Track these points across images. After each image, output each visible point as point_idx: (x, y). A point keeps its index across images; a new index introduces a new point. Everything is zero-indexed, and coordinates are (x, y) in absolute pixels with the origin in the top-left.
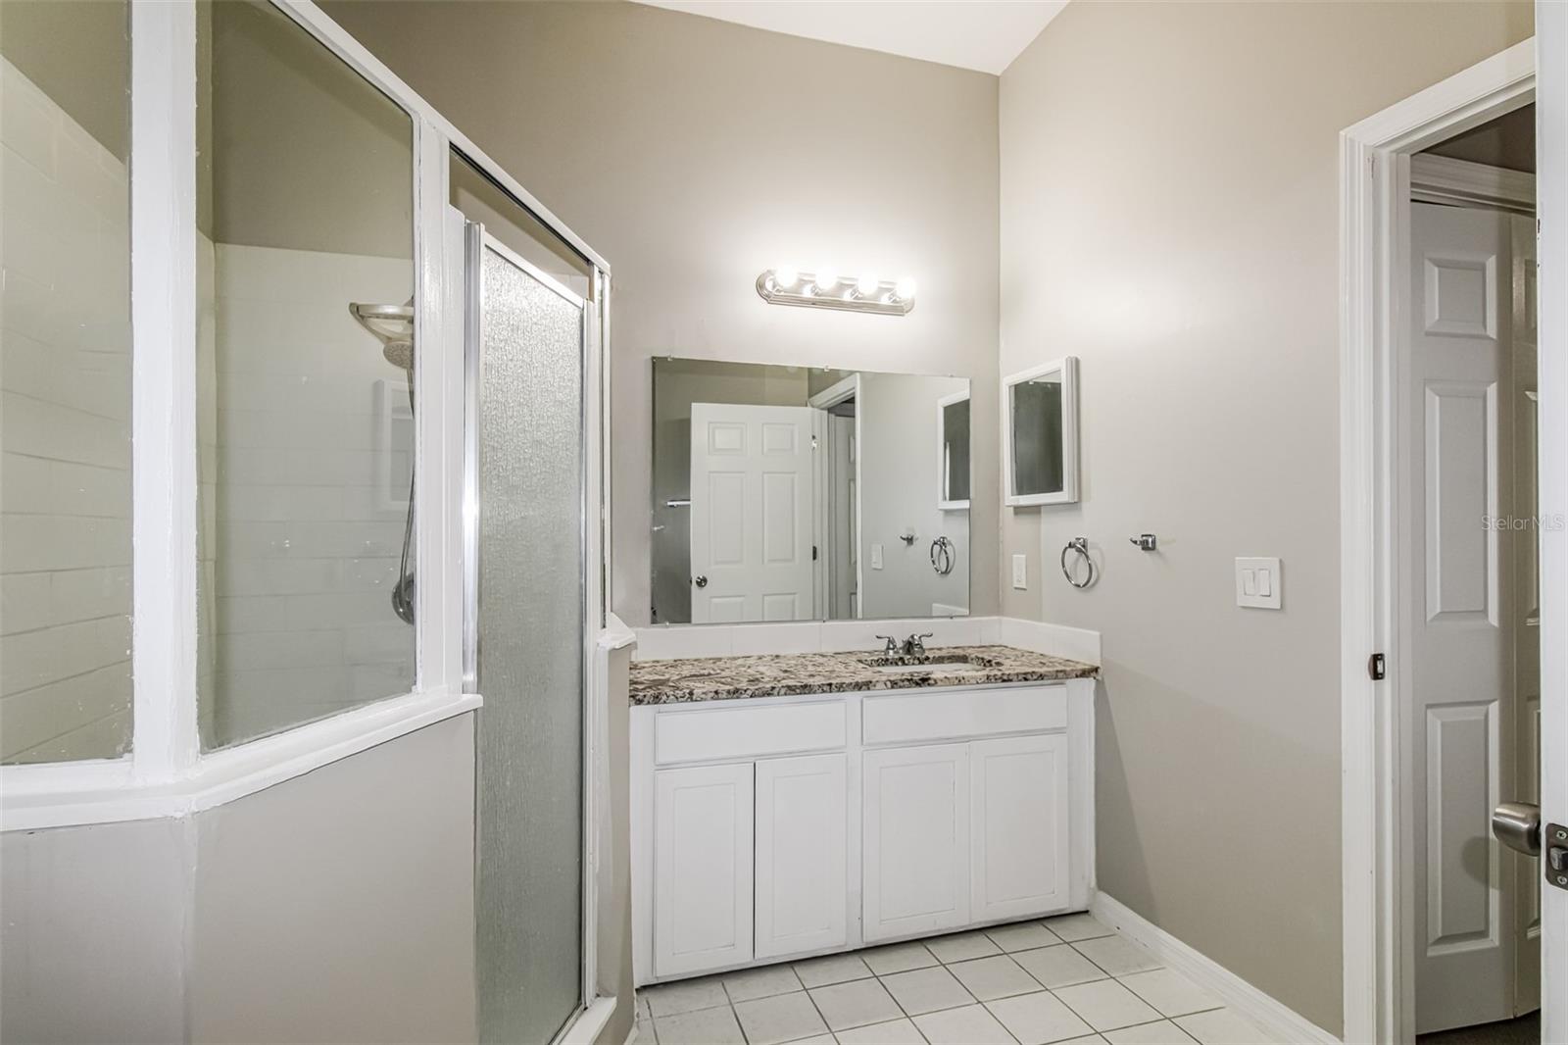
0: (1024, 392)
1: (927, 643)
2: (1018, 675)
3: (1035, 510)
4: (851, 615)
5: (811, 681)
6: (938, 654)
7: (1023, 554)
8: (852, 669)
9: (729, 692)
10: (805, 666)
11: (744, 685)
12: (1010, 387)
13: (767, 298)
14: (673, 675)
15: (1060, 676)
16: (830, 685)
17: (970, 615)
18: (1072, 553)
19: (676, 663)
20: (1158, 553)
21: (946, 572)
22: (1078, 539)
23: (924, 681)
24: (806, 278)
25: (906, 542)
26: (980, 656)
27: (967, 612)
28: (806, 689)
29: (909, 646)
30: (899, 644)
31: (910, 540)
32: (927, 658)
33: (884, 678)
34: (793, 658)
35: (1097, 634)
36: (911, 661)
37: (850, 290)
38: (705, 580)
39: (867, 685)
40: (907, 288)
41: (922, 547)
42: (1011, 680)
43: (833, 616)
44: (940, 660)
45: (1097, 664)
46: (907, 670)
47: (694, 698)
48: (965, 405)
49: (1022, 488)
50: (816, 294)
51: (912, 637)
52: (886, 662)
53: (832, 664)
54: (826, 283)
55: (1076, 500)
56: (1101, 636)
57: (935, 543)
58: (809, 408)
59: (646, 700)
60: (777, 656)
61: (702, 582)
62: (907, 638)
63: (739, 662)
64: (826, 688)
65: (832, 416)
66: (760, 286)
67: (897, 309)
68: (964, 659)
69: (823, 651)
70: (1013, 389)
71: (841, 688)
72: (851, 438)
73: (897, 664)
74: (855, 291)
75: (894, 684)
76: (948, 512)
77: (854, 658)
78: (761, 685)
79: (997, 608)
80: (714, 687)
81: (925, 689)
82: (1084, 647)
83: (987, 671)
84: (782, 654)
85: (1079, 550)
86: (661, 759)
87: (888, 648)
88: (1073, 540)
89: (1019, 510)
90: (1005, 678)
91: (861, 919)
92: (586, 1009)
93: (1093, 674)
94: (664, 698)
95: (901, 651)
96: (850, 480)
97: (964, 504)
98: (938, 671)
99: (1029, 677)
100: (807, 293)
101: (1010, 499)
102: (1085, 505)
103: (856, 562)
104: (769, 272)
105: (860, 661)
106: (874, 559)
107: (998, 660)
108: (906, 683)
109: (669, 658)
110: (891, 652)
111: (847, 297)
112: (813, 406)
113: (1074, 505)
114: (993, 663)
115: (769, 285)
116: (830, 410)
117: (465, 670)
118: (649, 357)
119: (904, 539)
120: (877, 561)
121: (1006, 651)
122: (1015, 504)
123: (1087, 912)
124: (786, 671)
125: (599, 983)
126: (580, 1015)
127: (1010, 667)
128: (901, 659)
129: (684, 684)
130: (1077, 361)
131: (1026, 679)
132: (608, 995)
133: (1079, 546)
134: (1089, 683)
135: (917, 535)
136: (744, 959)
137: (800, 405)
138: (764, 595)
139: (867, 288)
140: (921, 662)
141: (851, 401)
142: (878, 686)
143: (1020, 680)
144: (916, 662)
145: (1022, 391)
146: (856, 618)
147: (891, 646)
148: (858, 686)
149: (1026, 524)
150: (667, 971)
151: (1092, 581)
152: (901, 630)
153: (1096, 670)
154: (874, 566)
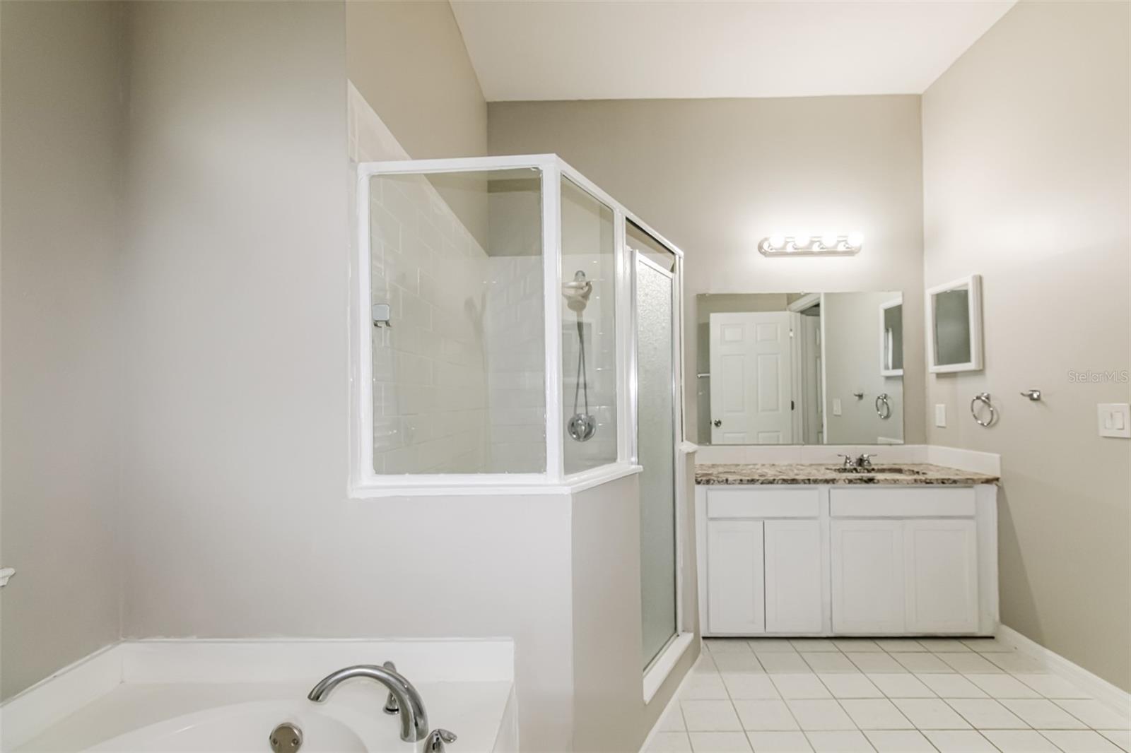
0: (942, 300)
1: (872, 461)
2: (937, 480)
3: (953, 375)
4: (819, 442)
5: (797, 477)
6: (880, 467)
7: (942, 403)
8: (822, 472)
9: (748, 480)
10: (792, 471)
11: (756, 477)
12: (932, 296)
13: (765, 254)
14: (714, 471)
15: (969, 482)
16: (809, 480)
17: (905, 444)
18: (978, 404)
19: (713, 466)
20: (1043, 403)
21: (887, 417)
22: (983, 394)
23: (871, 480)
24: (788, 240)
25: (857, 398)
26: (912, 469)
27: (902, 442)
28: (794, 481)
29: (861, 461)
30: (854, 460)
31: (860, 396)
32: (873, 470)
33: (844, 478)
34: (784, 466)
35: (997, 456)
36: (862, 471)
37: (818, 243)
38: (720, 422)
39: (833, 481)
40: (857, 238)
41: (869, 401)
42: (932, 483)
43: (806, 441)
44: (882, 471)
45: (998, 475)
46: (858, 475)
47: (729, 482)
48: (899, 309)
49: (940, 360)
50: (795, 249)
51: (862, 456)
52: (845, 470)
53: (809, 469)
54: (802, 243)
55: (981, 368)
56: (1001, 459)
57: (879, 398)
58: (788, 313)
59: (702, 482)
60: (773, 465)
61: (718, 424)
62: (859, 456)
63: (751, 467)
64: (807, 481)
65: (804, 316)
66: (760, 248)
67: (850, 253)
68: (900, 471)
69: (803, 463)
70: (935, 298)
71: (816, 481)
72: (817, 330)
73: (852, 472)
74: (821, 244)
75: (850, 481)
76: (888, 378)
77: (823, 468)
78: (766, 478)
79: (925, 441)
80: (739, 478)
81: (871, 485)
82: (989, 464)
83: (916, 477)
84: (776, 463)
85: (984, 401)
86: (711, 515)
87: (846, 462)
88: (979, 395)
89: (940, 376)
90: (928, 481)
91: (831, 619)
92: (678, 636)
93: (995, 482)
94: (712, 482)
95: (855, 464)
96: (817, 358)
97: (899, 372)
98: (879, 476)
99: (946, 481)
100: (789, 249)
101: (932, 368)
102: (988, 372)
103: (822, 412)
104: (766, 239)
105: (828, 469)
106: (835, 408)
107: (924, 471)
108: (859, 481)
109: (709, 463)
110: (848, 465)
111: (815, 248)
112: (790, 310)
113: (980, 372)
114: (921, 473)
115: (765, 246)
116: (802, 312)
117: (632, 455)
118: (695, 294)
119: (856, 395)
120: (837, 410)
121: (931, 467)
122: (938, 371)
123: (992, 638)
124: (780, 472)
125: (684, 624)
126: (675, 639)
127: (932, 475)
128: (855, 469)
129: (721, 475)
130: (981, 278)
131: (943, 483)
132: (689, 631)
133: (984, 398)
134: (993, 488)
135: (865, 393)
136: (759, 631)
137: (781, 310)
138: (759, 432)
139: (829, 243)
140: (869, 471)
141: (818, 305)
142: (840, 482)
143: (939, 483)
144: (866, 471)
145: (940, 298)
146: (823, 444)
147: (848, 461)
148: (827, 481)
149: (945, 385)
150: (715, 631)
151: (993, 422)
152: (854, 452)
153: (997, 479)
154: (835, 413)
